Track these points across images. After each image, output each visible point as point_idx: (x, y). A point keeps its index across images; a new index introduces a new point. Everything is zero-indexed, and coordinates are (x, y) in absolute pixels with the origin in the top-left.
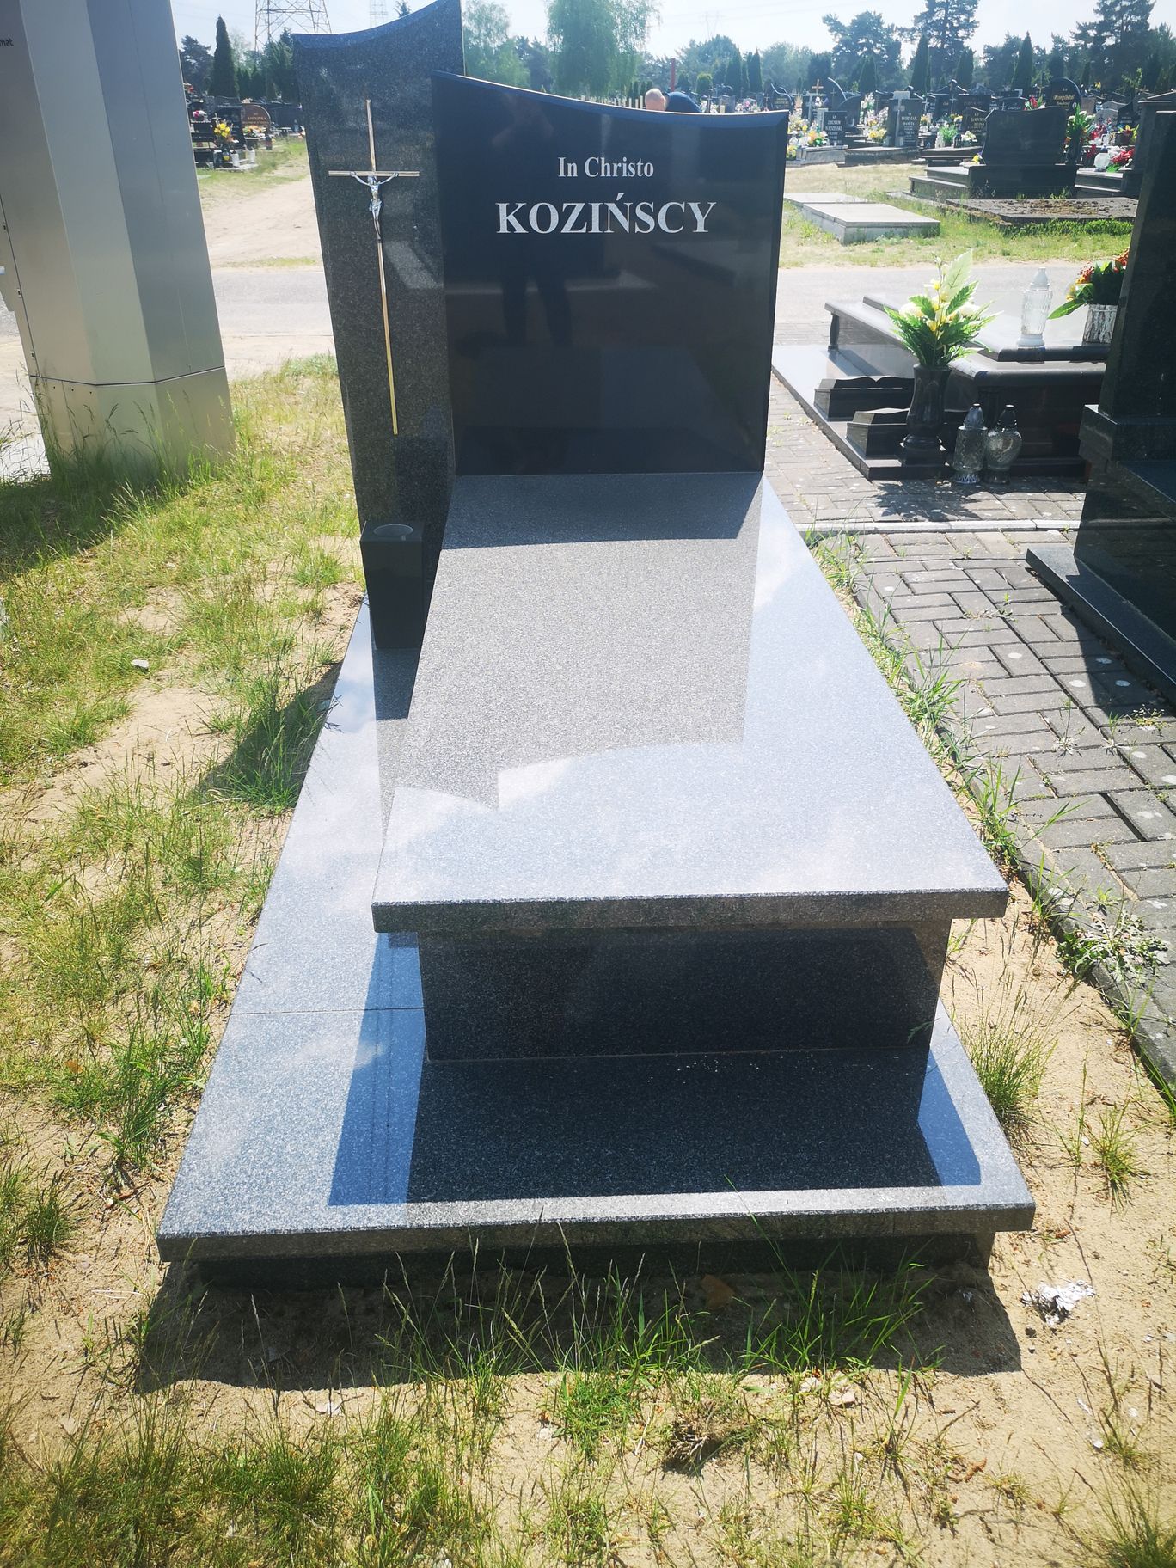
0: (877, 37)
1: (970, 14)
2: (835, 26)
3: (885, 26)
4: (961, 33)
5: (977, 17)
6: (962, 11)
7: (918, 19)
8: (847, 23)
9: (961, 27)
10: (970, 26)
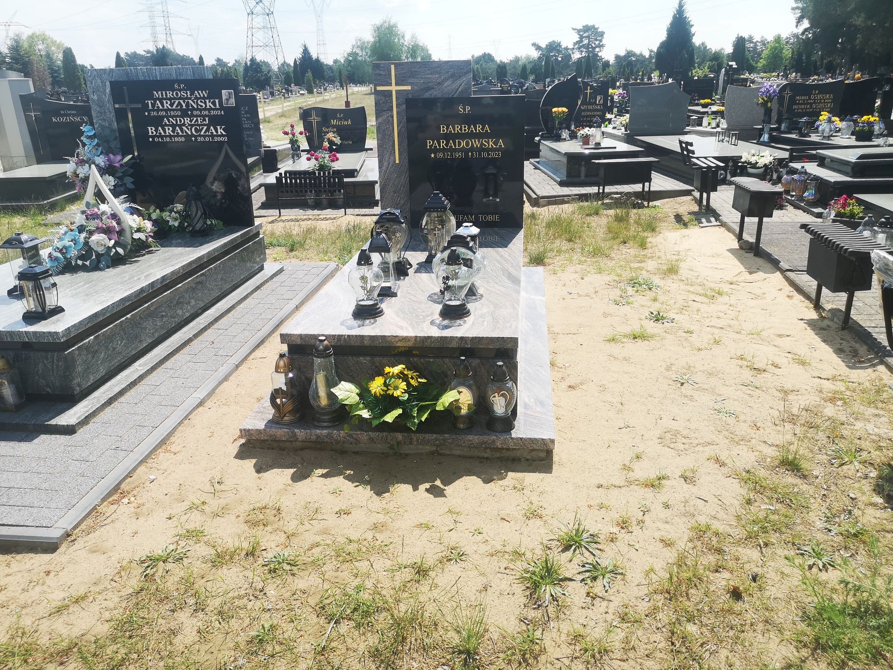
0: (559, 52)
1: (601, 41)
2: (538, 48)
3: (563, 47)
4: (597, 49)
5: (604, 42)
6: (596, 40)
7: (575, 44)
8: (544, 46)
9: (596, 47)
10: (601, 46)
